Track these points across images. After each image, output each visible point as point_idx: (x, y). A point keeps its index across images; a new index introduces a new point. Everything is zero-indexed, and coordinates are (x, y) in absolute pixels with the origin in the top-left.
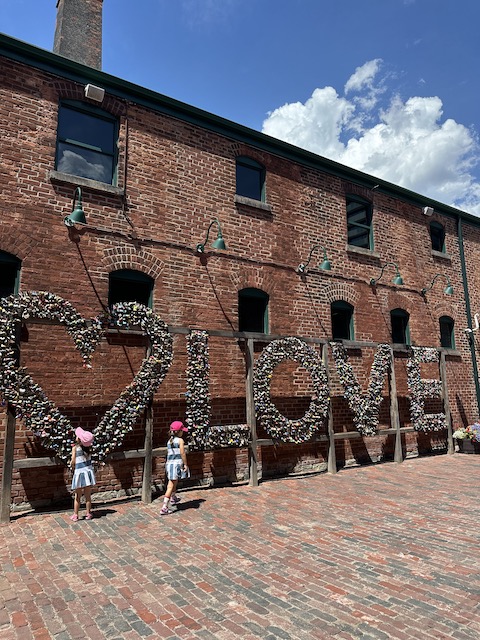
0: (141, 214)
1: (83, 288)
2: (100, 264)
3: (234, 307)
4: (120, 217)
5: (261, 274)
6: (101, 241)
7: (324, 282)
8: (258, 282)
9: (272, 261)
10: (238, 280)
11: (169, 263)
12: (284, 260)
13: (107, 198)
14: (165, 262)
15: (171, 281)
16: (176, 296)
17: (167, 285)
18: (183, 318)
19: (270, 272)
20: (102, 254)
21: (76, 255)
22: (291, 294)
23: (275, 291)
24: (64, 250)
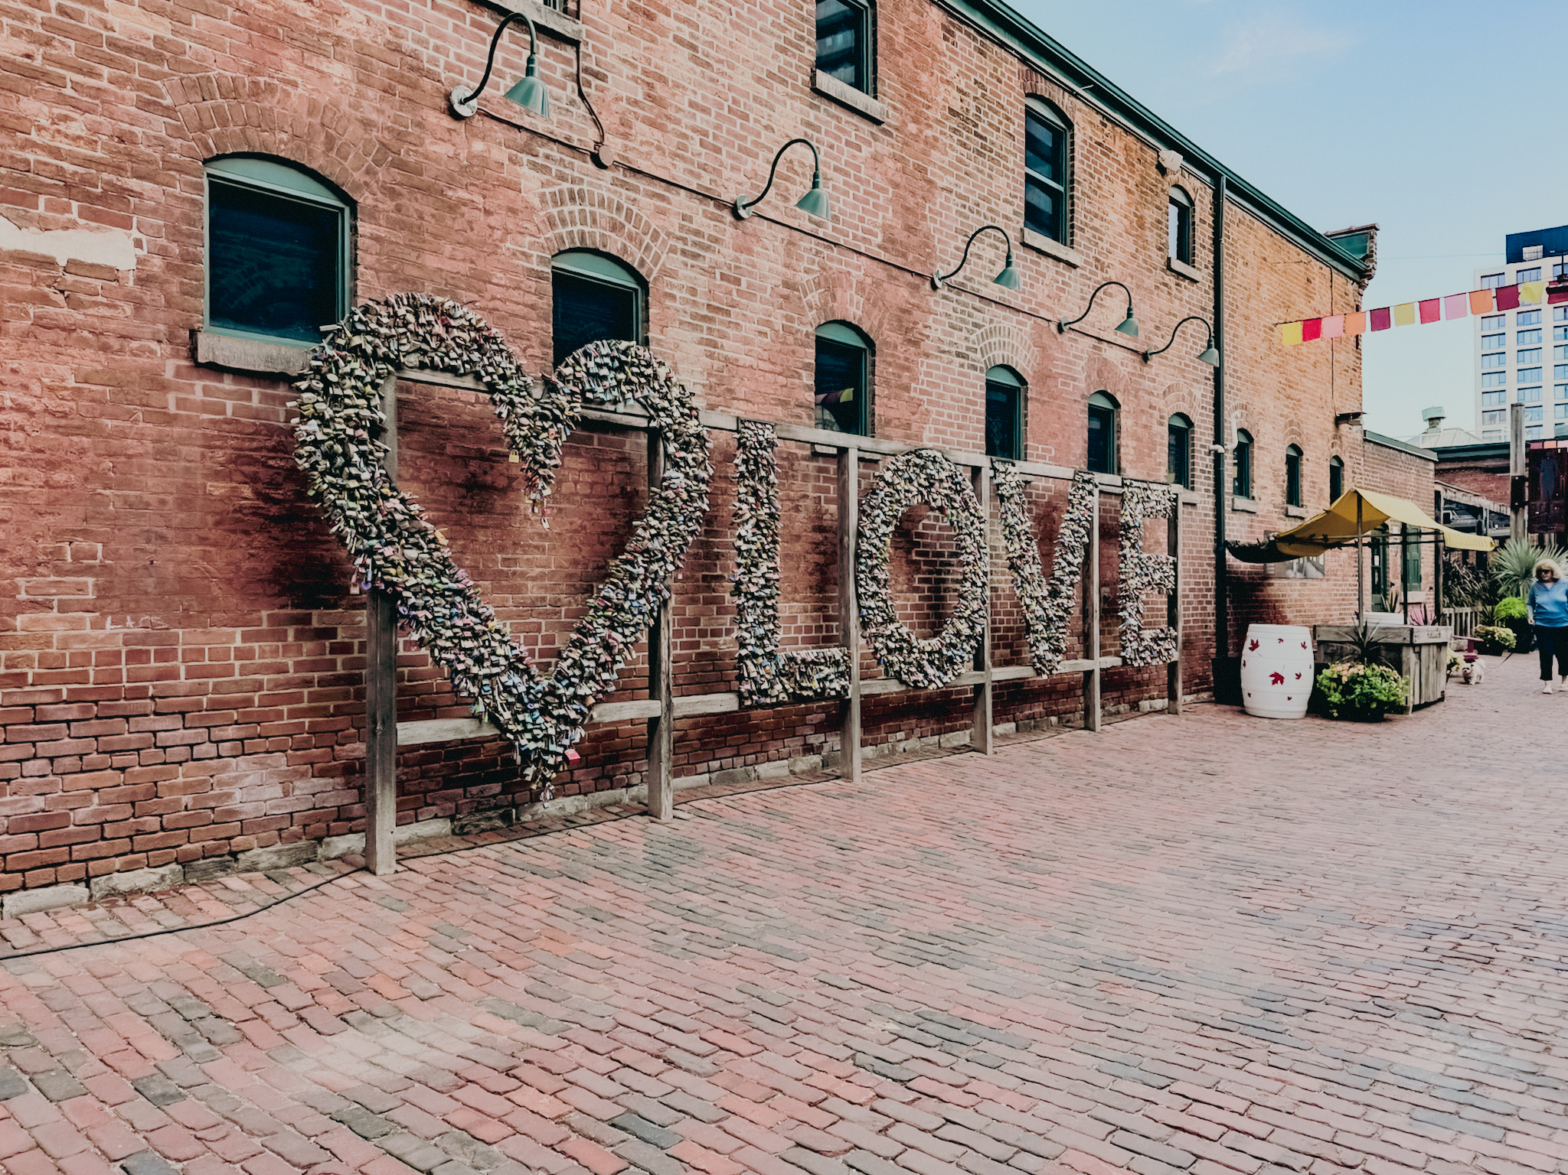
0: (617, 98)
1: (498, 292)
2: (534, 229)
3: (807, 367)
4: (572, 102)
5: (860, 288)
6: (534, 166)
7: (978, 317)
8: (853, 307)
9: (883, 256)
10: (815, 298)
11: (677, 239)
12: (904, 256)
13: (542, 45)
14: (668, 234)
15: (681, 289)
16: (695, 328)
17: (673, 297)
19: (877, 284)
20: (536, 202)
21: (478, 199)
22: (916, 343)
23: (886, 333)
24: (452, 183)
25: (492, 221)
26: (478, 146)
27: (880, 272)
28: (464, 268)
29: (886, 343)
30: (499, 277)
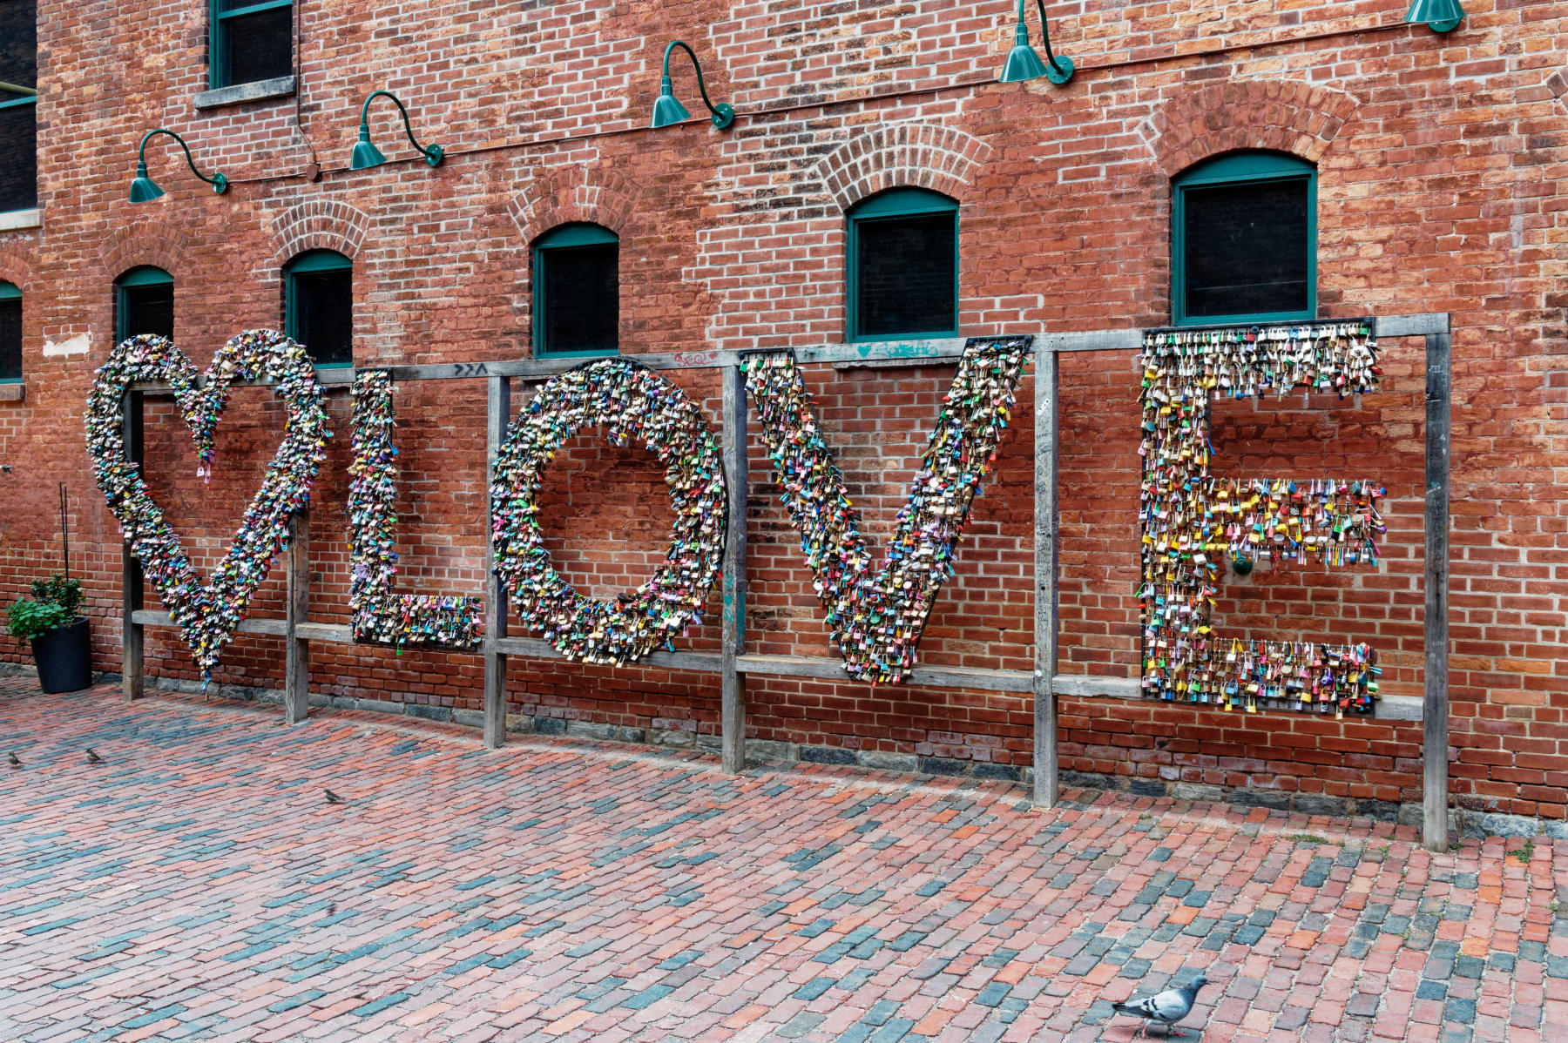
0: (329, 117)
2: (268, 252)
3: (517, 289)
4: (295, 141)
5: (597, 175)
6: (269, 205)
8: (584, 201)
9: (630, 124)
10: (528, 211)
11: (377, 212)
13: (275, 110)
14: (369, 212)
15: (380, 255)
16: (391, 287)
18: (406, 339)
19: (623, 162)
20: (270, 230)
21: (235, 246)
22: (691, 214)
23: (636, 216)
24: (221, 240)
25: (244, 257)
26: (236, 208)
27: (626, 146)
28: (226, 298)
29: (636, 229)
30: (248, 297)
